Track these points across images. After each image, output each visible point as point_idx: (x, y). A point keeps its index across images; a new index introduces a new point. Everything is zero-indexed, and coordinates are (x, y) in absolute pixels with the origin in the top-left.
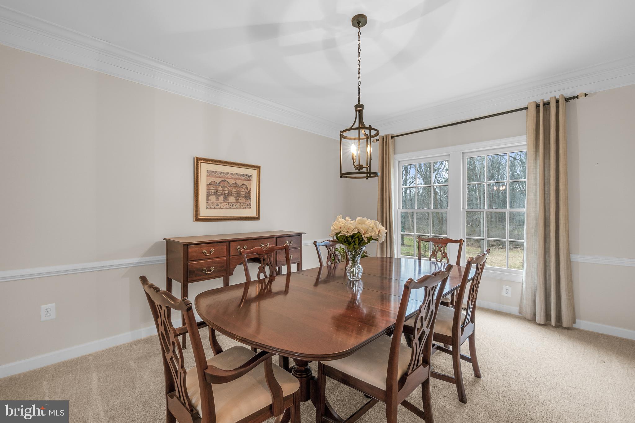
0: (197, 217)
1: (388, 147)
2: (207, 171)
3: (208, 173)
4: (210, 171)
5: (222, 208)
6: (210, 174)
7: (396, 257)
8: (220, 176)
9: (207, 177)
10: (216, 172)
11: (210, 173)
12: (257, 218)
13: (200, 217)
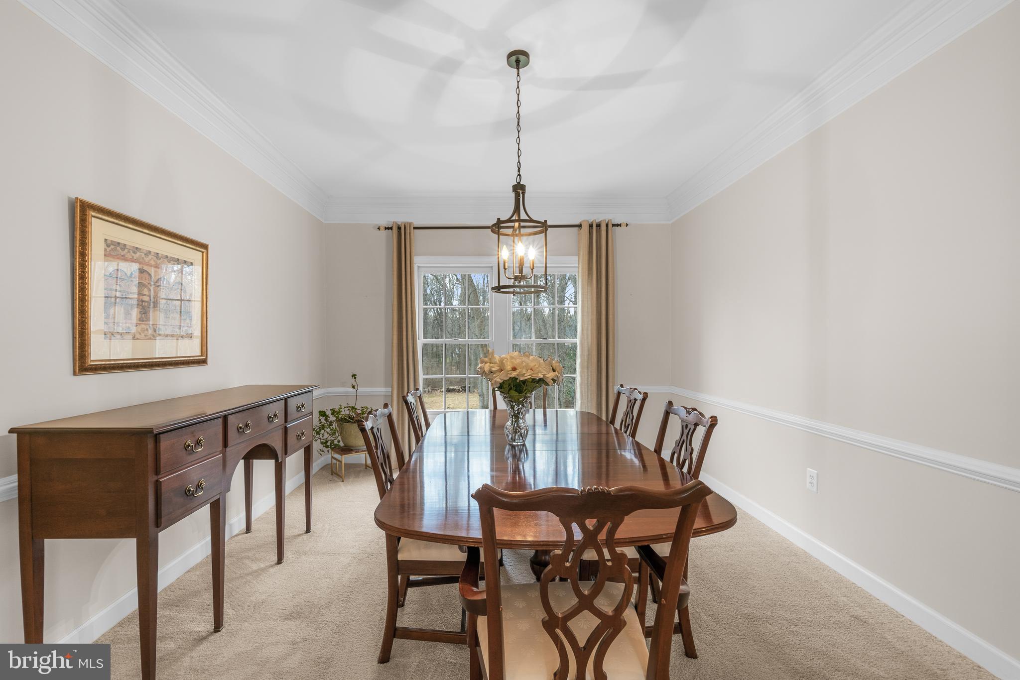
0: (85, 363)
1: (409, 243)
2: (106, 240)
3: (108, 246)
4: (113, 243)
5: (138, 339)
6: (112, 249)
7: (487, 411)
8: (133, 257)
9: (105, 255)
10: (125, 245)
11: (112, 247)
12: (202, 362)
13: (92, 361)
